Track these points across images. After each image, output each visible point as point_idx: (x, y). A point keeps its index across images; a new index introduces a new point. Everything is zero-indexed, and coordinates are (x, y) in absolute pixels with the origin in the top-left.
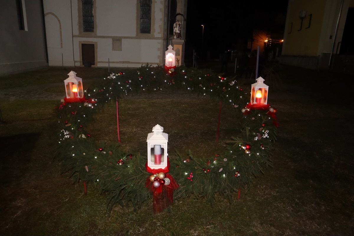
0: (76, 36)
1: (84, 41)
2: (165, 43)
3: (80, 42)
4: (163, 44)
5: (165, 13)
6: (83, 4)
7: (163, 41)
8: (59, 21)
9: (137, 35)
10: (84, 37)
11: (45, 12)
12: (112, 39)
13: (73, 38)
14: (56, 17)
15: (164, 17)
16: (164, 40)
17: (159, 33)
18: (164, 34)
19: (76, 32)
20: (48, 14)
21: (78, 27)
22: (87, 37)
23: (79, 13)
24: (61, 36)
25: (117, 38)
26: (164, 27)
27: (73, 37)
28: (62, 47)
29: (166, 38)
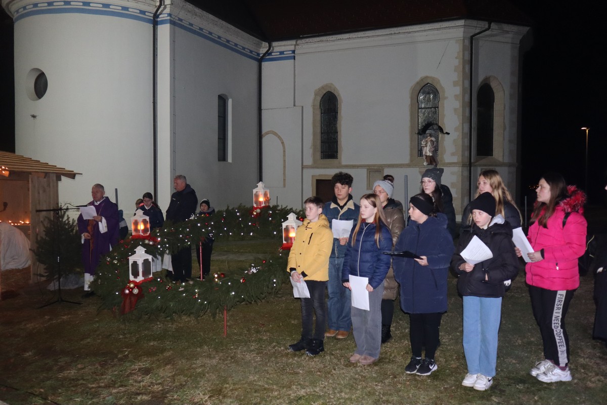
0: (308, 167)
1: (319, 175)
2: (466, 173)
3: (313, 176)
4: (462, 175)
5: (463, 115)
6: (322, 113)
7: (461, 168)
8: (283, 143)
9: (411, 160)
10: (321, 168)
11: (264, 131)
12: (367, 170)
13: (304, 170)
14: (279, 137)
15: (463, 124)
16: (463, 166)
17: (453, 154)
18: (463, 156)
19: (309, 161)
20: (267, 133)
21: (311, 151)
22: (325, 168)
23: (313, 128)
24: (284, 167)
25: (375, 168)
26: (463, 142)
27: (302, 168)
28: (284, 186)
29: (468, 164)
